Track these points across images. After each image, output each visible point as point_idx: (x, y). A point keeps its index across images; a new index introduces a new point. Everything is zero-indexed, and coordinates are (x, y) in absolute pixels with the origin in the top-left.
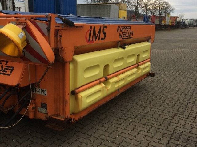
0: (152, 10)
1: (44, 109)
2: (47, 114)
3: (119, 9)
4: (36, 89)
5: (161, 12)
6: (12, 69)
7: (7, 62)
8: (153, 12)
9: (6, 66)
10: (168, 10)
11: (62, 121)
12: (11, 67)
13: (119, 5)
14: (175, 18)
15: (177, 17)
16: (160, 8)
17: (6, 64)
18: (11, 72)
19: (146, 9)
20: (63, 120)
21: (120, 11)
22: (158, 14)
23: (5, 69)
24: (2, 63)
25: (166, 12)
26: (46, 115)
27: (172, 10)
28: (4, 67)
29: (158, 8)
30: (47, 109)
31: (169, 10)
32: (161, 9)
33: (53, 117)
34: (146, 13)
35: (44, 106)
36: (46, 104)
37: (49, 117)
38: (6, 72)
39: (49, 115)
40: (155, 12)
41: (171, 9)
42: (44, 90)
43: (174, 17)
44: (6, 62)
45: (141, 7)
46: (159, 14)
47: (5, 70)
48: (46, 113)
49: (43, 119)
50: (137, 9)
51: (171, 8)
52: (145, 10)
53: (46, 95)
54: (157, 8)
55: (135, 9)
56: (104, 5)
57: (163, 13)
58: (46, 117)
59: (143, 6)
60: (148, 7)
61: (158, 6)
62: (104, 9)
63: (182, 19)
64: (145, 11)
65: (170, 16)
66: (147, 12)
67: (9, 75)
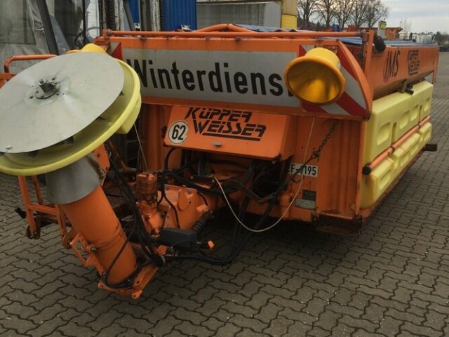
0: (340, 13)
1: (308, 201)
2: (315, 209)
3: (282, 14)
4: (294, 167)
5: (360, 18)
6: (262, 130)
7: (248, 117)
8: (342, 17)
9: (247, 125)
10: (375, 13)
11: (349, 220)
12: (259, 126)
13: (282, 4)
14: (395, 31)
15: (397, 28)
16: (357, 9)
17: (247, 121)
18: (260, 135)
19: (328, 11)
20: (351, 218)
21: (283, 16)
22: (353, 22)
23: (245, 129)
24: (236, 120)
25: (371, 17)
26: (313, 211)
27: (385, 13)
28: (243, 127)
29: (354, 8)
30: (315, 200)
31: (378, 13)
32: (359, 10)
33: (328, 214)
34: (328, 21)
35: (309, 195)
36: (315, 192)
37: (320, 215)
38: (250, 134)
39: (318, 212)
40: (347, 17)
41: (381, 12)
42: (312, 166)
43: (392, 29)
44: (245, 118)
45: (315, 6)
46: (356, 22)
47: (247, 132)
48: (313, 207)
49: (305, 220)
50: (307, 12)
51: (383, 7)
52: (325, 14)
53: (316, 176)
54: (351, 8)
55: (303, 12)
56: (250, 5)
57: (364, 21)
58: (312, 215)
59: (321, 3)
60: (331, 7)
61: (352, 5)
62: (250, 13)
63: (409, 33)
64: (324, 16)
65: (387, 27)
66: (328, 17)
67: (259, 140)
